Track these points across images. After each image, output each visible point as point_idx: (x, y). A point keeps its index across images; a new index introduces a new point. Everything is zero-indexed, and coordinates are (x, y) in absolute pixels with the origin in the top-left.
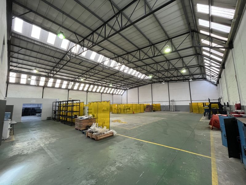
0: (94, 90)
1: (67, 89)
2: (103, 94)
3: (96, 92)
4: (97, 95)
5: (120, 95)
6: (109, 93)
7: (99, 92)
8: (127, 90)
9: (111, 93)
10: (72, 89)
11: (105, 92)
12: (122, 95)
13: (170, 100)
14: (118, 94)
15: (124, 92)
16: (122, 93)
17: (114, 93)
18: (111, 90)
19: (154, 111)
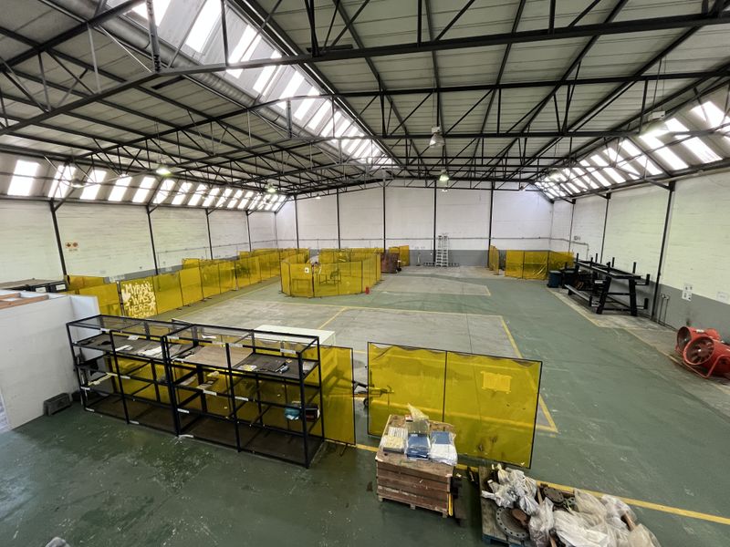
0: (178, 200)
1: (39, 198)
2: (214, 215)
3: (184, 206)
4: (191, 218)
5: (270, 211)
6: (235, 209)
7: (199, 207)
8: (295, 195)
9: (241, 206)
10: (72, 199)
11: (219, 204)
12: (275, 213)
13: (437, 236)
14: (263, 211)
15: (285, 202)
16: (278, 205)
17: (252, 207)
18: (243, 197)
19: (400, 270)
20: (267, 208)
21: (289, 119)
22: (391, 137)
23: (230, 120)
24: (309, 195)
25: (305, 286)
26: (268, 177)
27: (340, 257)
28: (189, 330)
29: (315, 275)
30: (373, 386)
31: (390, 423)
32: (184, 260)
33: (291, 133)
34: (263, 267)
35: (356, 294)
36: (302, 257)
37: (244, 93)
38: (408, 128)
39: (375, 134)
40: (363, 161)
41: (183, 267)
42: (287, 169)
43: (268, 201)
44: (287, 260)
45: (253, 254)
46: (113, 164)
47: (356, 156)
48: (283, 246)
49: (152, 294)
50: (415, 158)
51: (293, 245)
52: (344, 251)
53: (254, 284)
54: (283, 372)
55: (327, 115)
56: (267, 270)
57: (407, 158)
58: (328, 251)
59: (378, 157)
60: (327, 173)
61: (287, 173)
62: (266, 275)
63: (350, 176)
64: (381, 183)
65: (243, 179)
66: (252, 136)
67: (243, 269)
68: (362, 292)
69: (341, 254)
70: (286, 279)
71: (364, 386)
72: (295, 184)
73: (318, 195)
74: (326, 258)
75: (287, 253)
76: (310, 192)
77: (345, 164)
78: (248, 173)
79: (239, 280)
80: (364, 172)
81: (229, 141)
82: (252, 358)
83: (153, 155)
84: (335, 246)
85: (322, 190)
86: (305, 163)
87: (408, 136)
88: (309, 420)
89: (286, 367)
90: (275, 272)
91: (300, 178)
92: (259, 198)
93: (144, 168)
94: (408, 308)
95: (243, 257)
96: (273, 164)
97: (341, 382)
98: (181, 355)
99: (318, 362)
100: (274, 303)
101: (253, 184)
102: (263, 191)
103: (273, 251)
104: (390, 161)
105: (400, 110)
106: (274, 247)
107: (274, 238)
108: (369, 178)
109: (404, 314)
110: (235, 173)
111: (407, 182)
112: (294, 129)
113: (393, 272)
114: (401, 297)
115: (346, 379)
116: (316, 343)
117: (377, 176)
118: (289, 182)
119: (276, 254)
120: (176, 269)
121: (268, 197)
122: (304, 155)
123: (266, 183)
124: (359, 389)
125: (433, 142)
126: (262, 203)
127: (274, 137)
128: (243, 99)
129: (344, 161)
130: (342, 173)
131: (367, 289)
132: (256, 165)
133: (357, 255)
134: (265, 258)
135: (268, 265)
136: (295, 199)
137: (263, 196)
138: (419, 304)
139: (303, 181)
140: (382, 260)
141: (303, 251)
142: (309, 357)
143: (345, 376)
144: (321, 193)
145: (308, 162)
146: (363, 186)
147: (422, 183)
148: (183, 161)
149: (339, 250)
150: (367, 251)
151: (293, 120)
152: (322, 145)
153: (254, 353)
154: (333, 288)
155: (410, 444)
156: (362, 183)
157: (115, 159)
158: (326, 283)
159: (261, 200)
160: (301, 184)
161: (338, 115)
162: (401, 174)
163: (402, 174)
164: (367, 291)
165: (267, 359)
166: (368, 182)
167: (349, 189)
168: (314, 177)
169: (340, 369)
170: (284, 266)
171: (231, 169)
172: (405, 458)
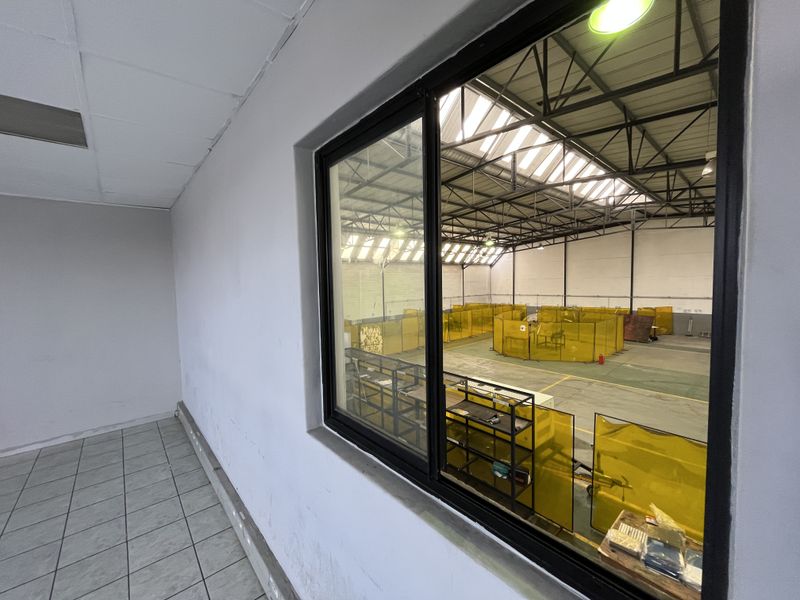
0: (405, 257)
5: (485, 264)
6: (452, 263)
7: (421, 262)
8: (514, 246)
9: (458, 260)
12: (491, 266)
14: (479, 264)
15: (502, 254)
16: (494, 257)
17: (467, 261)
18: (460, 251)
19: (655, 339)
20: (483, 262)
21: (513, 172)
22: (645, 170)
23: (457, 182)
24: (530, 245)
25: (519, 346)
26: (487, 230)
27: (566, 317)
28: (412, 369)
29: (532, 335)
30: (602, 472)
31: (622, 519)
32: (405, 311)
33: (514, 184)
34: (475, 322)
35: (585, 362)
36: (518, 314)
37: (471, 156)
38: (669, 155)
39: (619, 170)
40: (602, 202)
41: (404, 316)
42: (508, 220)
43: (484, 254)
44: (500, 316)
45: (466, 308)
46: (366, 230)
47: (592, 197)
48: (497, 300)
49: (380, 337)
50: (684, 190)
51: (508, 301)
52: (571, 310)
53: (466, 339)
54: (494, 423)
55: (557, 158)
56: (479, 325)
57: (668, 191)
58: (549, 309)
59: (623, 196)
60: (553, 220)
61: (507, 225)
62: (477, 331)
63: (582, 221)
64: (629, 226)
65: (462, 234)
66: (477, 193)
67: (455, 322)
68: (593, 361)
69: (566, 314)
70: (498, 336)
71: (589, 469)
72: (514, 235)
73: (541, 246)
74: (546, 316)
75: (500, 308)
76: (532, 242)
77: (577, 208)
78: (468, 228)
79: (451, 333)
80: (603, 215)
81: (453, 200)
82: (464, 404)
83: (393, 220)
84: (559, 303)
85: (545, 239)
86: (527, 212)
87: (670, 165)
88: (519, 483)
89: (497, 419)
90: (487, 329)
91: (521, 228)
92: (476, 251)
93: (385, 231)
94: (666, 391)
95: (457, 310)
96: (493, 216)
97: (558, 457)
98: (405, 390)
99: (532, 423)
100: (485, 360)
101: (471, 238)
102: (480, 244)
103: (486, 306)
104: (642, 199)
105: (656, 138)
106: (488, 302)
107: (487, 292)
108: (610, 221)
109: (660, 397)
110: (456, 229)
111: (671, 222)
112: (518, 180)
113: (644, 341)
114: (656, 374)
115: (566, 456)
116: (530, 401)
117: (622, 218)
118: (508, 233)
119: (489, 309)
120: (398, 318)
121: (484, 250)
122: (526, 203)
123: (484, 236)
124: (581, 470)
125: (707, 170)
126: (478, 256)
127: (497, 190)
128: (470, 161)
129: (576, 205)
130: (571, 219)
131: (601, 358)
132: (476, 220)
133: (587, 316)
134: (477, 313)
135: (480, 320)
136: (514, 251)
137: (480, 249)
138: (686, 389)
139: (524, 231)
140: (625, 324)
141: (519, 308)
142: (522, 415)
143: (564, 451)
144: (544, 243)
145: (531, 210)
146: (601, 232)
147: (699, 221)
148: (415, 222)
149: (565, 308)
150: (604, 311)
151: (518, 171)
152: (549, 191)
153: (466, 400)
154: (554, 352)
155: (649, 551)
156: (600, 227)
157: (366, 225)
158: (545, 345)
159: (477, 253)
160: (521, 235)
161: (571, 155)
162: (660, 212)
163: (663, 211)
164: (601, 361)
165: (478, 409)
166: (608, 226)
167: (581, 236)
168: (537, 226)
169: (557, 441)
170: (497, 321)
171: (453, 225)
172: (642, 566)
